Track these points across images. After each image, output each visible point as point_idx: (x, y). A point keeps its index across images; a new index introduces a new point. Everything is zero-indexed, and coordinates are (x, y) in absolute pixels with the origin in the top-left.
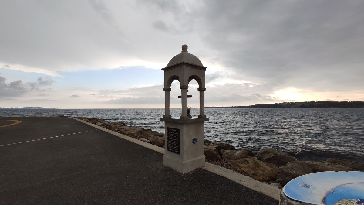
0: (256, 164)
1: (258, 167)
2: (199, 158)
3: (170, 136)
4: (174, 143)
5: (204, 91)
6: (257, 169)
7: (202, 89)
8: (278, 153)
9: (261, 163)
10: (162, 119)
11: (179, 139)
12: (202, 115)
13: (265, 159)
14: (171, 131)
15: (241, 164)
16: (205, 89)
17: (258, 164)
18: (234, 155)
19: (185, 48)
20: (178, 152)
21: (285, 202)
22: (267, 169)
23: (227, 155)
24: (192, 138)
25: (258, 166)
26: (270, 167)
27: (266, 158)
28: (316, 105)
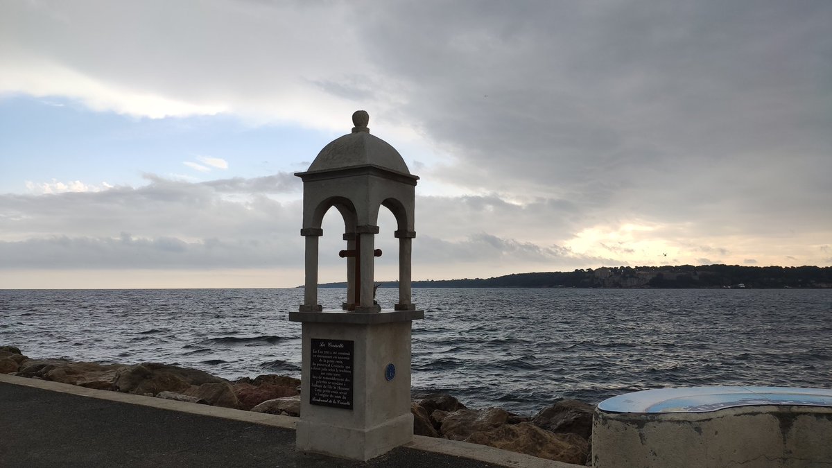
0: (534, 436)
1: (541, 445)
2: (400, 418)
3: (323, 363)
4: (336, 381)
5: (410, 238)
6: (540, 449)
7: (405, 234)
8: (586, 408)
9: (547, 434)
10: (293, 317)
11: (352, 369)
12: (406, 302)
13: (556, 427)
14: (327, 348)
15: (497, 440)
16: (413, 235)
17: (542, 437)
18: (474, 422)
19: (360, 119)
20: (348, 403)
21: (600, 418)
22: (563, 448)
23: (455, 424)
24: (385, 365)
25: (540, 441)
26: (570, 442)
27: (558, 423)
28: (696, 278)
